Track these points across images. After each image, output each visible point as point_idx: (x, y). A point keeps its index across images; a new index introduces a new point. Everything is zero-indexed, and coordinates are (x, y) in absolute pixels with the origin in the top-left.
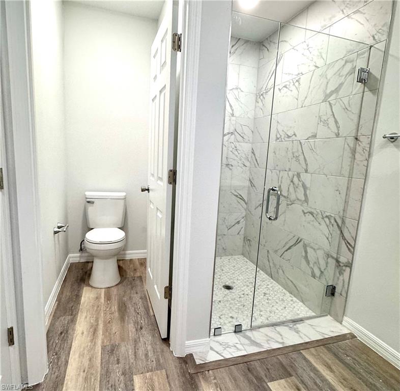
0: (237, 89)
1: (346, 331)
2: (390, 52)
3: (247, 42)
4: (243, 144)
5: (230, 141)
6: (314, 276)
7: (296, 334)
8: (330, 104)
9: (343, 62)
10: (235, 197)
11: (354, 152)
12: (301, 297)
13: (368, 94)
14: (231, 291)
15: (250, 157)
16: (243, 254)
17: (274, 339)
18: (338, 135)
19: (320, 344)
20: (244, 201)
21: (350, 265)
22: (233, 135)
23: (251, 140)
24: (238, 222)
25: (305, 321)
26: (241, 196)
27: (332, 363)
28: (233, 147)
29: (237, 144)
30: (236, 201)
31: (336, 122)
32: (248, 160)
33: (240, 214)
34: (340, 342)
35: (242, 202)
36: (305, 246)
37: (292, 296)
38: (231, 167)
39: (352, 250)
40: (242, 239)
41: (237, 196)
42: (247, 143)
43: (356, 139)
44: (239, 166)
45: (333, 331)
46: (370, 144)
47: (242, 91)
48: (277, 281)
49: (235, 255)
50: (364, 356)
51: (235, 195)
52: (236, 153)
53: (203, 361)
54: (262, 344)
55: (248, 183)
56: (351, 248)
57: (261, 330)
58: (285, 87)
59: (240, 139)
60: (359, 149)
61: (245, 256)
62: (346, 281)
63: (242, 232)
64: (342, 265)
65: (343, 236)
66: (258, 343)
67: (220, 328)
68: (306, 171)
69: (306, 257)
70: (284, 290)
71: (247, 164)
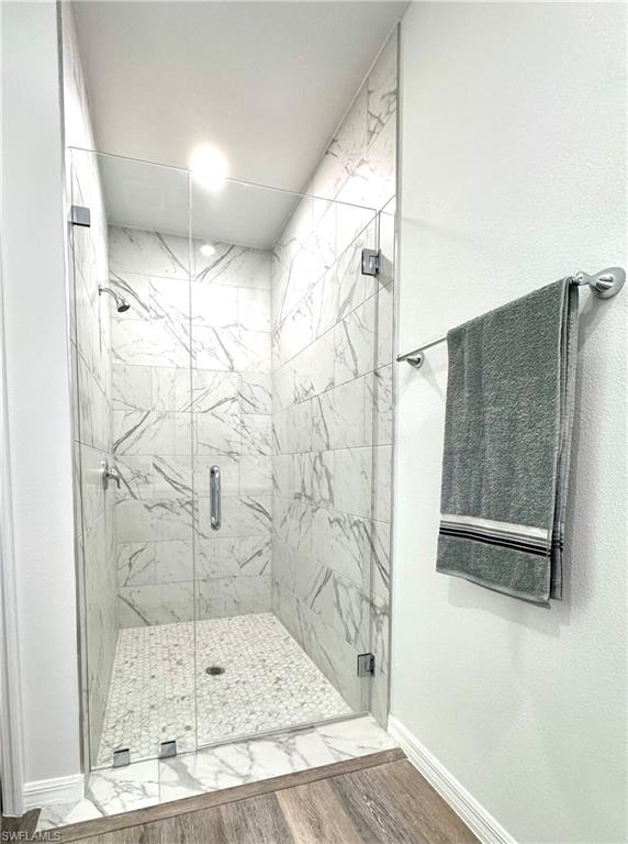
0: (236, 325)
1: (389, 745)
2: (403, 214)
3: (247, 250)
4: (255, 417)
5: (229, 412)
6: (349, 640)
7: (286, 755)
8: (344, 322)
9: (353, 249)
10: (248, 508)
11: (375, 396)
12: (338, 683)
13: (383, 292)
14: (217, 676)
15: (270, 438)
16: (272, 610)
17: (232, 769)
18: (356, 374)
19: (325, 774)
20: (266, 514)
21: (388, 611)
22: (236, 403)
23: (269, 410)
24: (259, 553)
25: (319, 729)
26: (259, 505)
27: (329, 815)
28: (238, 421)
29: (245, 417)
30: (251, 516)
31: (353, 352)
32: (267, 444)
33: (260, 538)
34: (368, 770)
35: (262, 516)
36: (336, 583)
37: (327, 681)
38: (237, 457)
39: (388, 580)
40: (269, 583)
41: (251, 506)
42: (261, 414)
43: (376, 374)
44: (251, 454)
45: (363, 747)
46: (393, 378)
47: (245, 329)
48: (309, 653)
49: (258, 613)
50: (403, 798)
51: (249, 505)
52: (244, 432)
53: (53, 824)
54: (202, 781)
55: (270, 483)
56: (388, 577)
57: (216, 751)
58: (298, 311)
59: (247, 407)
60: (381, 391)
61: (275, 614)
62: (386, 642)
63: (268, 570)
64: (378, 612)
65: (376, 557)
66: (194, 780)
67: (127, 750)
68: (328, 446)
69: (338, 604)
70: (318, 671)
71: (266, 449)
